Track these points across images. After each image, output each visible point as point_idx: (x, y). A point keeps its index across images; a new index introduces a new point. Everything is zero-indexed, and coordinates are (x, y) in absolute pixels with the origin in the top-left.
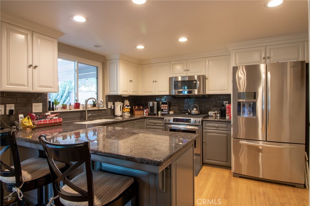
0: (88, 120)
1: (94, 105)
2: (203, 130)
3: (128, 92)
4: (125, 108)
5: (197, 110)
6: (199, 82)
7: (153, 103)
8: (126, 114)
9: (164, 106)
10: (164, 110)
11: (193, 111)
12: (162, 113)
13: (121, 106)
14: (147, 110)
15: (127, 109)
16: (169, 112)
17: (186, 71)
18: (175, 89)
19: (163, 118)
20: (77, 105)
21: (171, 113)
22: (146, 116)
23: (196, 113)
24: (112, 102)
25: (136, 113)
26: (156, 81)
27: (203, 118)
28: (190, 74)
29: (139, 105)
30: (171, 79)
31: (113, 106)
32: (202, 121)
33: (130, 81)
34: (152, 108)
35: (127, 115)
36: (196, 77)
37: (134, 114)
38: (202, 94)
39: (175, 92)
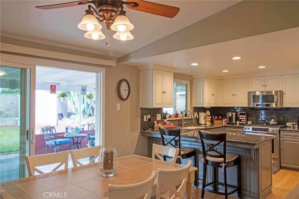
0: (184, 127)
1: (186, 115)
2: (281, 138)
3: (210, 104)
4: (207, 118)
5: (275, 121)
6: (276, 97)
7: (232, 114)
8: (207, 122)
9: (243, 116)
10: (242, 120)
11: (271, 122)
12: (240, 122)
13: (204, 116)
14: (226, 119)
15: (209, 118)
16: (247, 122)
17: (264, 87)
18: (253, 102)
19: (243, 127)
20: (177, 115)
21: (249, 123)
22: (225, 125)
23: (274, 124)
24: (197, 113)
25: (216, 122)
26: (235, 95)
27: (281, 128)
28: (267, 89)
29: (218, 115)
30: (249, 93)
31: (198, 116)
32: (280, 131)
33: (213, 95)
34: (231, 118)
35: (209, 124)
36: (274, 92)
37: (214, 123)
38: (280, 107)
39: (253, 105)
